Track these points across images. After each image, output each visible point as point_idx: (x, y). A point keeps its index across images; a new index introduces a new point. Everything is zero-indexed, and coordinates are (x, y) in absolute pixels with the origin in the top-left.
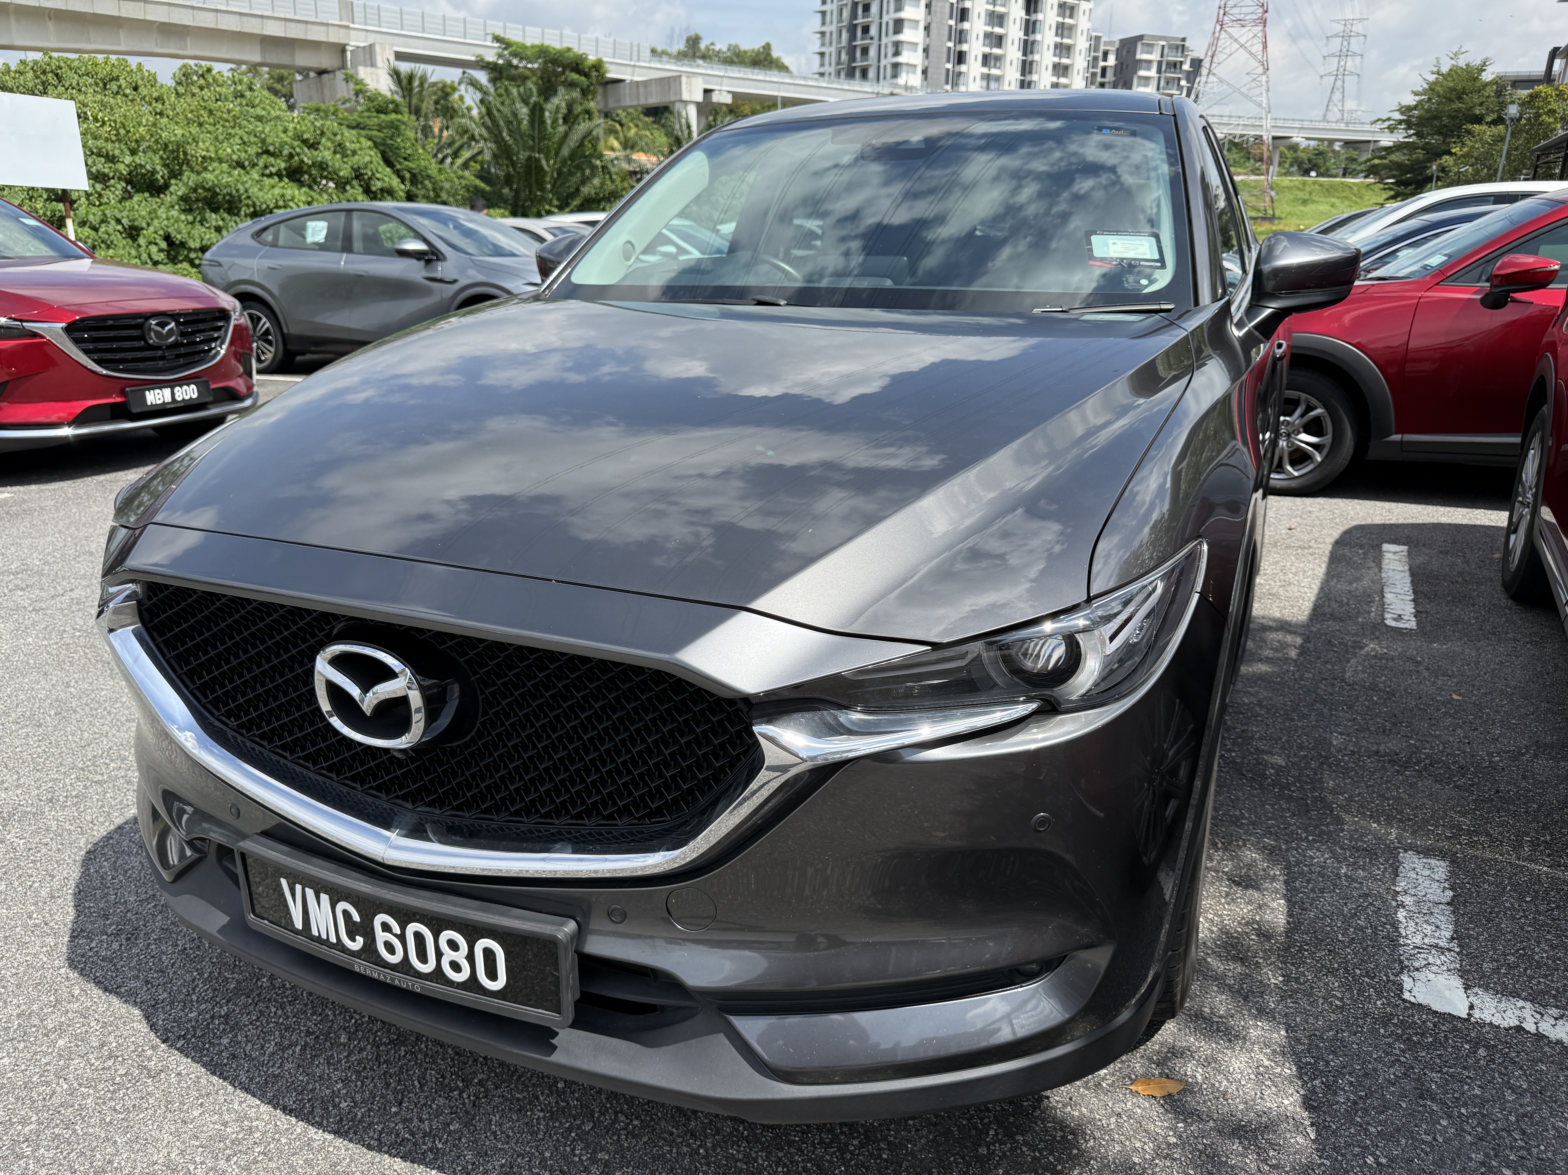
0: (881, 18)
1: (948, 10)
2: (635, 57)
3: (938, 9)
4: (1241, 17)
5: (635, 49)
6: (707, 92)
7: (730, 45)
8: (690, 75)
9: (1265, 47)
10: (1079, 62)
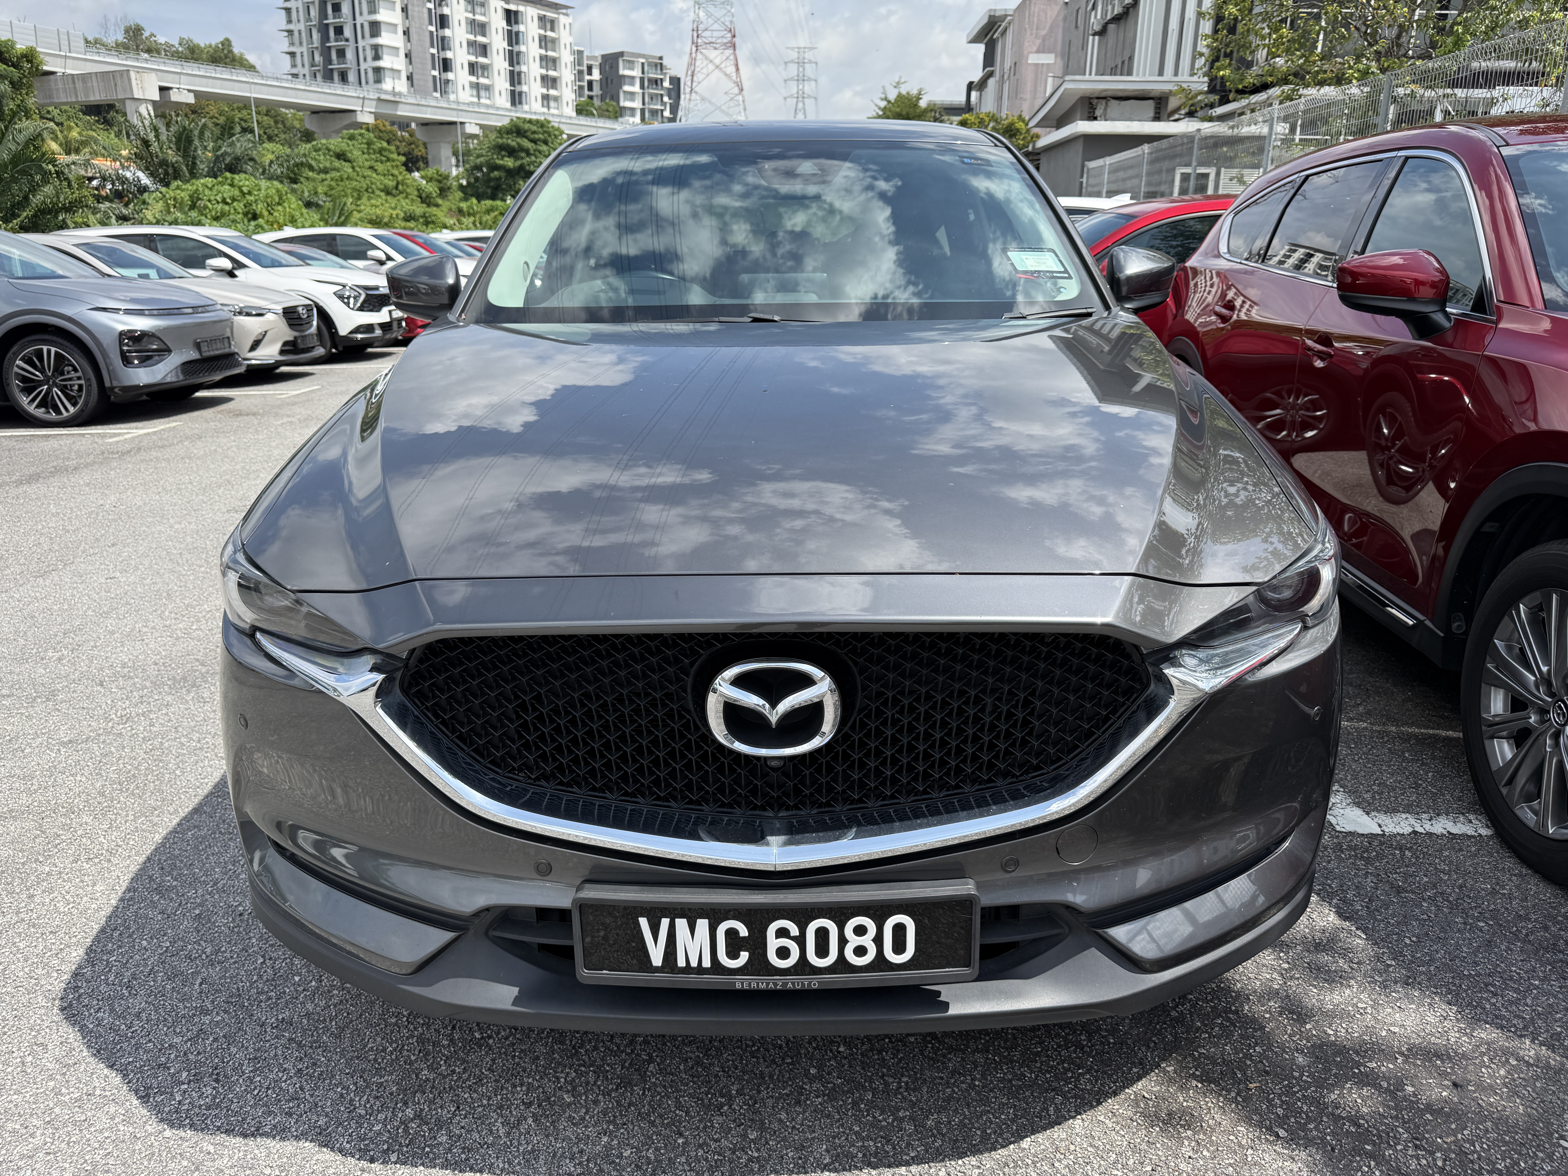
0: (354, 19)
1: (426, 16)
2: (65, 47)
3: (416, 14)
4: (713, 40)
5: (64, 37)
6: (162, 89)
7: (181, 39)
8: (140, 70)
9: (737, 69)
10: (566, 74)
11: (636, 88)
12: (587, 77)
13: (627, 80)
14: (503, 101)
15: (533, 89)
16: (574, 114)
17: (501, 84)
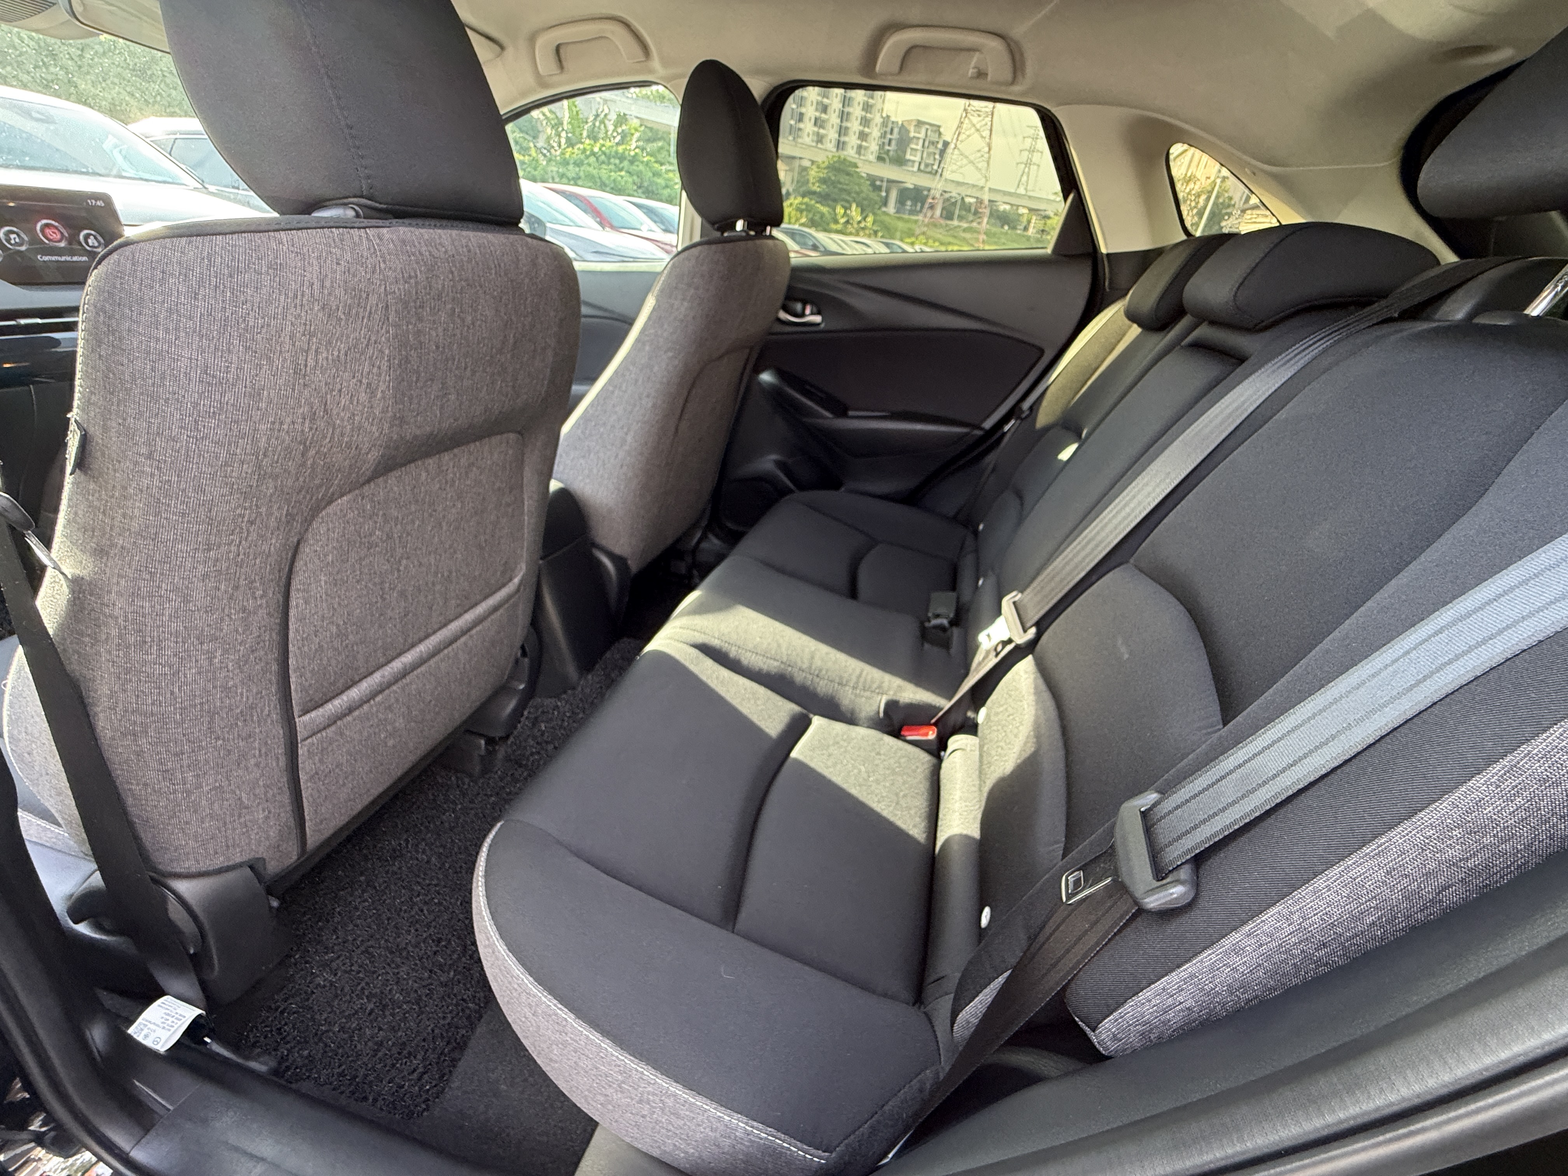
10: (875, 132)
11: (919, 147)
12: (889, 136)
13: (915, 140)
14: (831, 146)
15: (852, 140)
16: (875, 161)
17: (832, 134)
